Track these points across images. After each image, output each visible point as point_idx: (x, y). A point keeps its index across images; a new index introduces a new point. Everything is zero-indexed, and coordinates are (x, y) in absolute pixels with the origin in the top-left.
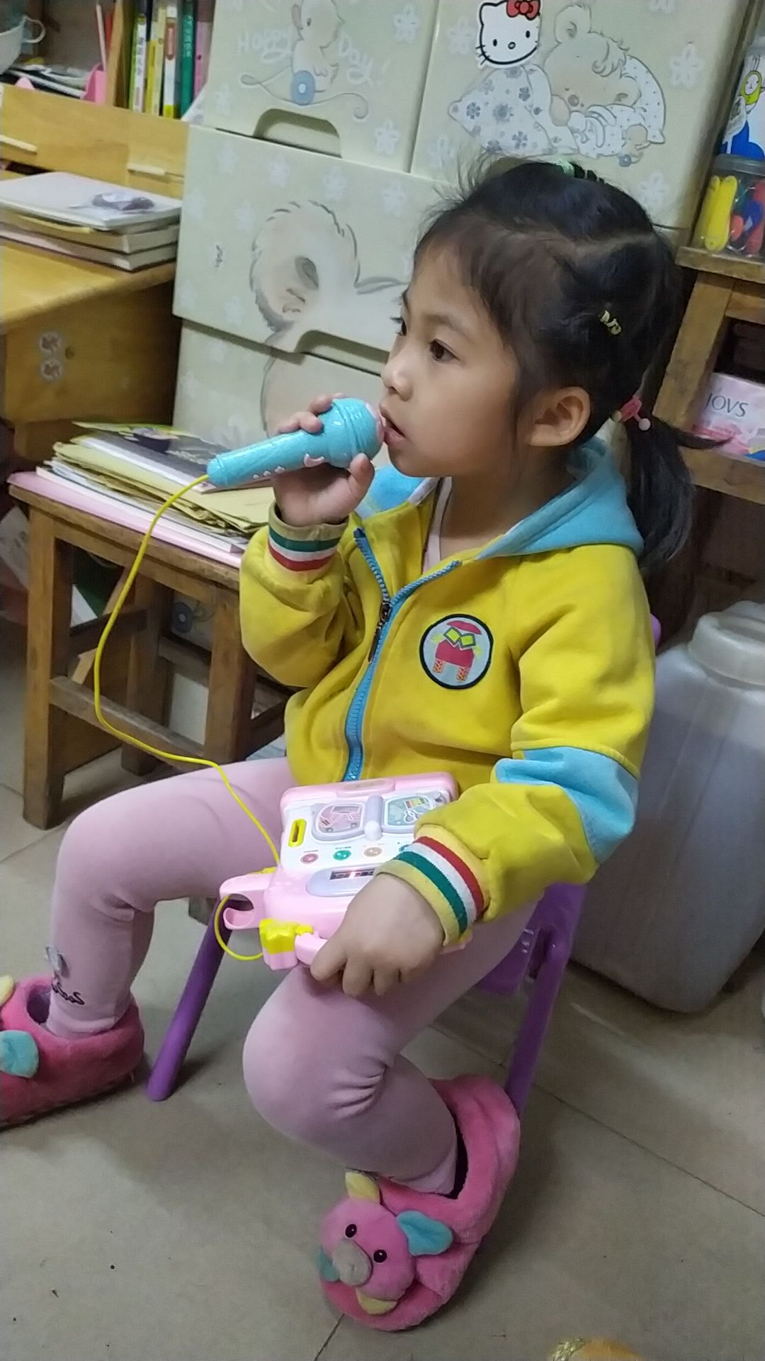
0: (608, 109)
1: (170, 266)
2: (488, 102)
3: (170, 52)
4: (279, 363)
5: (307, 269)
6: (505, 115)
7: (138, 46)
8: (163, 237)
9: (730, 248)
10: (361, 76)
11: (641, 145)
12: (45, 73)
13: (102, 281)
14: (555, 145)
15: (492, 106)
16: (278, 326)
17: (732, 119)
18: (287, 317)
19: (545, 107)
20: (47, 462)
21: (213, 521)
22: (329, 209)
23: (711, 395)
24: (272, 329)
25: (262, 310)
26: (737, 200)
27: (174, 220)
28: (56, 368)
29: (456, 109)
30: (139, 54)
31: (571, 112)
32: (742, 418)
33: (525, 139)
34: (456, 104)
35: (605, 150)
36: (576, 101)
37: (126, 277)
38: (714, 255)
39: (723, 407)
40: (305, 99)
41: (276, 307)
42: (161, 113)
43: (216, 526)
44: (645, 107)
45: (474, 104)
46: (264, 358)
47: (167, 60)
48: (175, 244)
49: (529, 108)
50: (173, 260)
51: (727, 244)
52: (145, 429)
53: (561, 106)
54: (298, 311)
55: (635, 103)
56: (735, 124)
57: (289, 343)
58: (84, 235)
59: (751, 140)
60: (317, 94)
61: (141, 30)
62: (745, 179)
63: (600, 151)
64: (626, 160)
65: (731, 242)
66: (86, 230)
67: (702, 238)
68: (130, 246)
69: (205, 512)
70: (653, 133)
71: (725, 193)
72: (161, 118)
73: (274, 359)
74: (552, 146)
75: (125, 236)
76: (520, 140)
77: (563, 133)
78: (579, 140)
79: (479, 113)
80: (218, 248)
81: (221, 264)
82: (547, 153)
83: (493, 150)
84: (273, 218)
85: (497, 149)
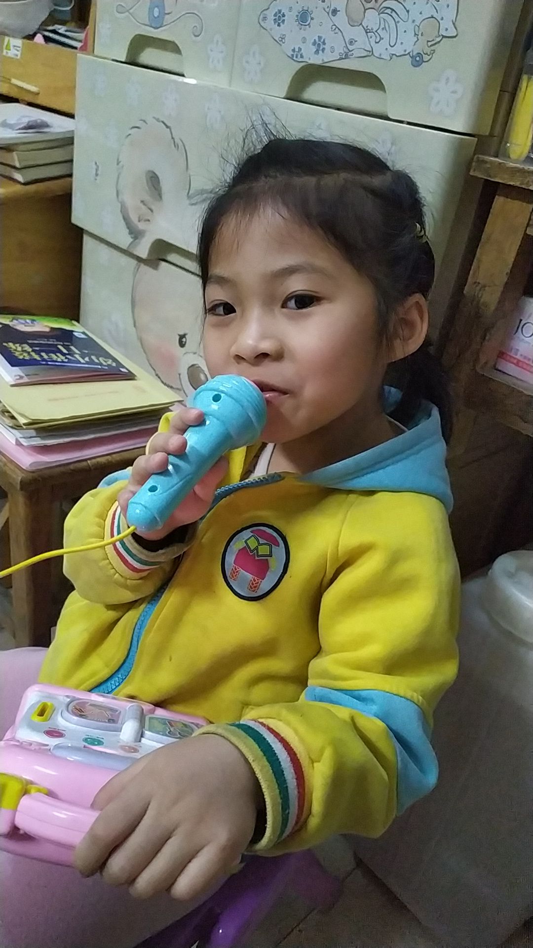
0: (401, 4)
1: (69, 179)
2: (291, 7)
4: (142, 267)
6: (306, 20)
8: (58, 155)
9: (532, 156)
11: (433, 40)
12: (60, 31)
14: (351, 48)
15: (294, 13)
16: (136, 234)
18: (141, 226)
19: (342, 8)
22: (169, 124)
23: (521, 320)
25: (125, 220)
27: (68, 142)
29: (265, 18)
31: (365, 10)
33: (324, 43)
34: (265, 12)
35: (398, 50)
37: (18, 188)
38: (516, 165)
40: (157, 23)
41: (134, 218)
45: (280, 11)
46: (134, 262)
49: (327, 10)
51: (529, 151)
52: (28, 321)
54: (149, 220)
57: (143, 251)
60: (167, 16)
63: (392, 51)
64: (418, 59)
67: (508, 145)
68: (19, 161)
70: (448, 28)
73: (139, 263)
74: (348, 50)
75: (14, 153)
76: (319, 46)
77: (357, 33)
78: (372, 40)
79: (284, 20)
80: (96, 163)
81: (98, 178)
82: (344, 57)
83: (297, 57)
84: (130, 135)
85: (299, 56)
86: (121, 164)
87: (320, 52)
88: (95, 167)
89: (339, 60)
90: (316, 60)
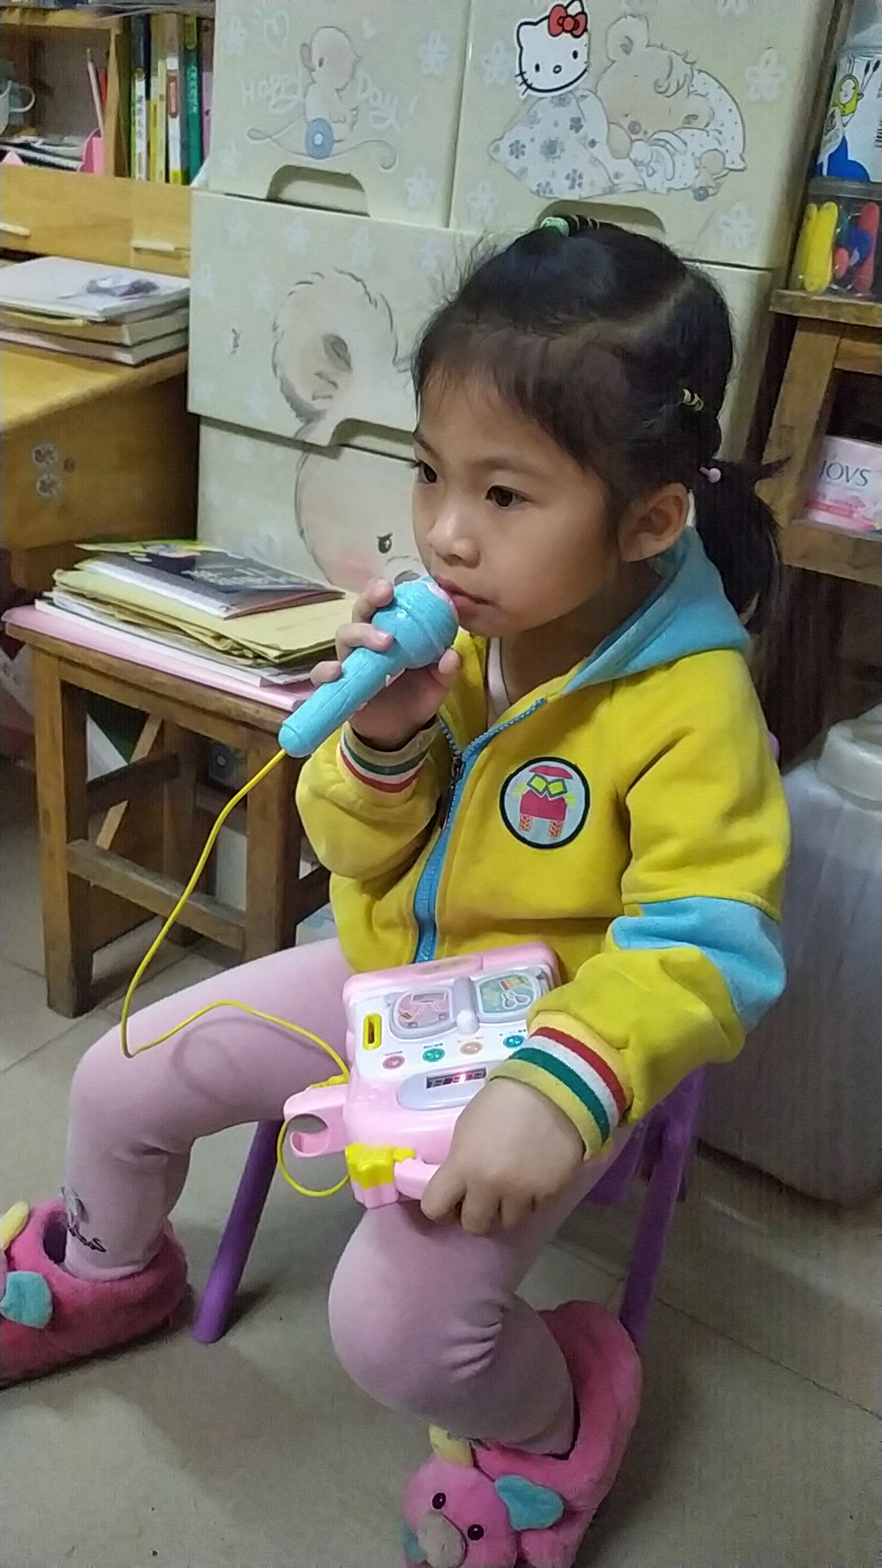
0: (676, 135)
1: (182, 355)
2: (533, 137)
3: (173, 110)
4: (313, 458)
5: (337, 348)
6: (554, 152)
7: (138, 106)
8: (169, 324)
9: (835, 287)
10: (385, 119)
11: (718, 173)
12: (36, 145)
13: (101, 380)
14: (616, 181)
15: (539, 142)
16: (309, 416)
17: (826, 135)
18: (318, 405)
19: (601, 139)
20: (46, 594)
21: (238, 651)
22: (359, 276)
23: (825, 462)
24: (302, 421)
25: (288, 399)
26: (839, 230)
27: (183, 303)
28: (53, 483)
29: (497, 149)
30: (139, 114)
31: (632, 141)
32: (864, 488)
33: (580, 177)
34: (498, 142)
35: (676, 184)
36: (637, 128)
37: (129, 372)
38: (816, 298)
39: (841, 475)
40: (322, 151)
41: (304, 394)
42: (167, 180)
43: (243, 656)
44: (719, 128)
45: (517, 142)
46: (296, 454)
47: (171, 120)
48: (186, 329)
49: (582, 141)
50: (185, 348)
51: (831, 283)
52: (163, 547)
53: (620, 135)
54: (330, 397)
55: (707, 125)
56: (830, 141)
57: (322, 435)
58: (77, 327)
59: (851, 157)
60: (335, 145)
61: (139, 87)
62: (847, 205)
63: (672, 184)
65: (835, 280)
66: (79, 322)
67: (801, 277)
68: (131, 335)
69: (229, 641)
70: (733, 159)
71: (824, 223)
72: (168, 185)
73: (306, 454)
74: (613, 183)
75: (125, 326)
76: (574, 180)
77: (625, 165)
78: (644, 175)
79: (524, 152)
80: (234, 331)
81: (238, 350)
82: (608, 192)
83: (544, 192)
85: (548, 191)
87: (577, 187)
88: (232, 335)
89: (602, 194)
90: (573, 195)
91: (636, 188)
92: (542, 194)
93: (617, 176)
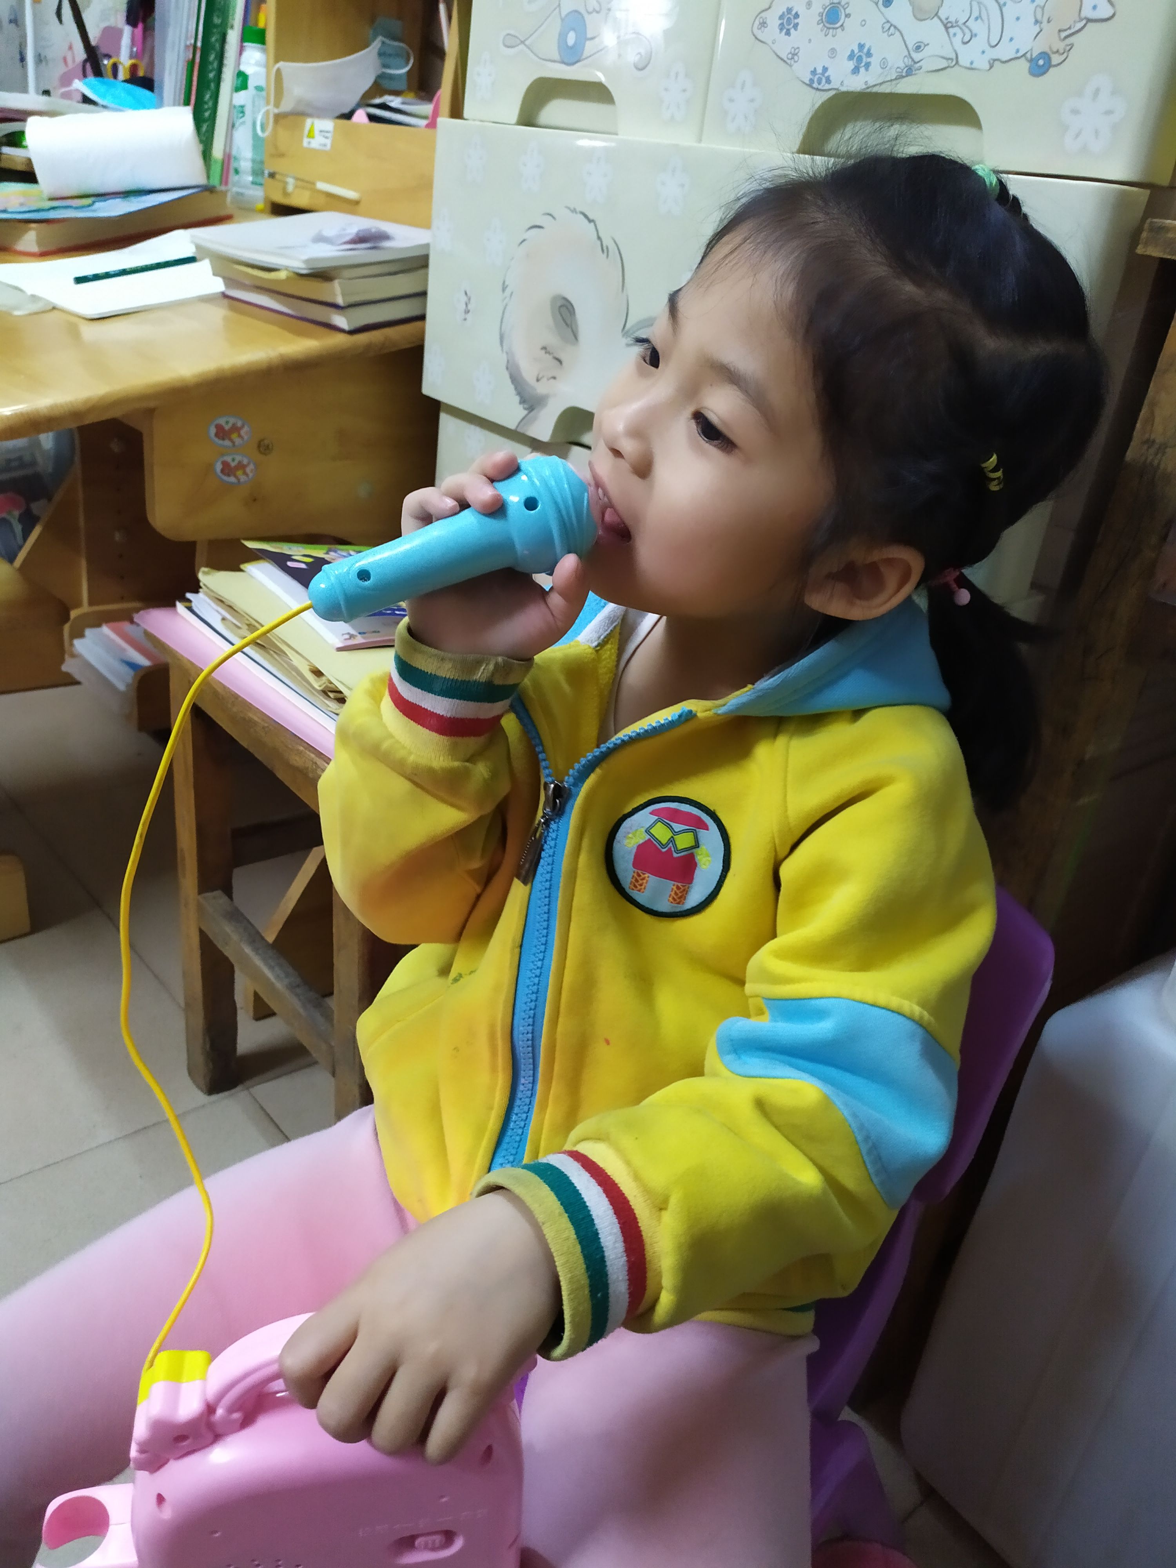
2: (809, 1)
5: (565, 313)
6: (837, 20)
8: (403, 284)
11: (1070, 28)
13: (301, 346)
14: (917, 56)
15: (817, 6)
16: (532, 403)
18: (541, 389)
20: (189, 595)
22: (591, 217)
25: (513, 379)
27: (419, 262)
28: (241, 466)
29: (763, 24)
33: (869, 54)
34: (763, 15)
35: (1005, 51)
37: (341, 340)
40: (574, 55)
41: (528, 373)
45: (790, 10)
54: (554, 378)
58: (286, 281)
60: (587, 44)
64: (1041, 62)
66: (282, 275)
70: (1097, 5)
74: (913, 60)
75: (337, 282)
76: (860, 59)
78: (957, 41)
79: (797, 24)
80: (466, 293)
81: (469, 316)
82: (904, 74)
83: (819, 84)
84: (524, 240)
85: (824, 80)
86: (508, 292)
87: (862, 70)
88: (464, 299)
89: (896, 79)
90: (856, 84)
91: (944, 63)
92: (815, 85)
93: (918, 48)
